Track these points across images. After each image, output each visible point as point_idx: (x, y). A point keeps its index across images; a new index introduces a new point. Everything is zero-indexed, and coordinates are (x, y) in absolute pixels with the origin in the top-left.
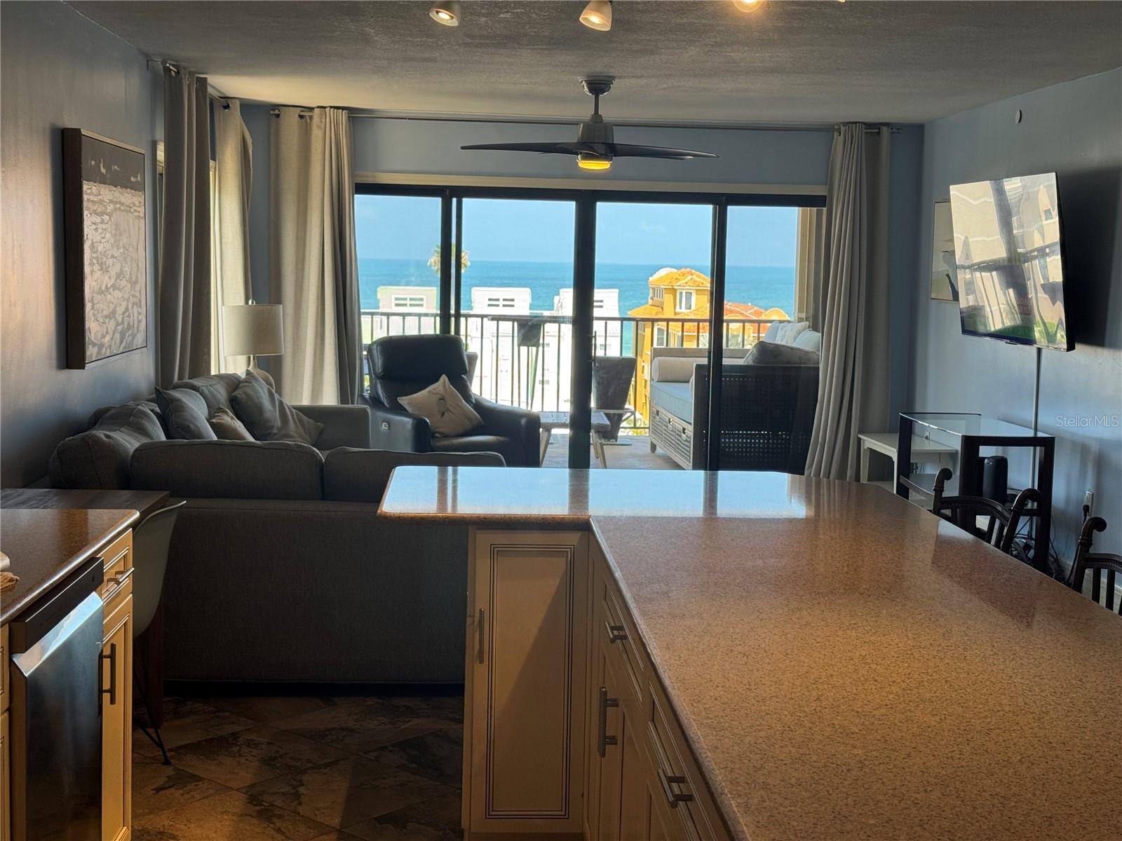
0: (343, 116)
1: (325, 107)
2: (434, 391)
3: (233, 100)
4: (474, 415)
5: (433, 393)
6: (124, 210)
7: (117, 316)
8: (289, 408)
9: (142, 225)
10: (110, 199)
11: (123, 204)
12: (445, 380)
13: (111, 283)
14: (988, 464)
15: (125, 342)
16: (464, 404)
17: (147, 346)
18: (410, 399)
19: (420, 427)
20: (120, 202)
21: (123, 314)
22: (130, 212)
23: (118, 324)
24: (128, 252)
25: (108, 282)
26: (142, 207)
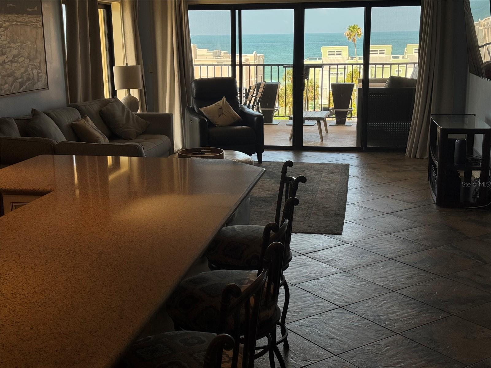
6: (21, 25)
7: (15, 75)
8: (132, 115)
9: (40, 31)
10: (5, 20)
11: (20, 22)
12: (224, 99)
13: (9, 59)
14: (457, 142)
15: (24, 87)
16: (232, 110)
17: (48, 88)
18: (205, 109)
19: (202, 122)
20: (16, 21)
21: (22, 73)
22: (27, 25)
23: (17, 79)
24: (25, 44)
25: (5, 59)
26: (40, 23)
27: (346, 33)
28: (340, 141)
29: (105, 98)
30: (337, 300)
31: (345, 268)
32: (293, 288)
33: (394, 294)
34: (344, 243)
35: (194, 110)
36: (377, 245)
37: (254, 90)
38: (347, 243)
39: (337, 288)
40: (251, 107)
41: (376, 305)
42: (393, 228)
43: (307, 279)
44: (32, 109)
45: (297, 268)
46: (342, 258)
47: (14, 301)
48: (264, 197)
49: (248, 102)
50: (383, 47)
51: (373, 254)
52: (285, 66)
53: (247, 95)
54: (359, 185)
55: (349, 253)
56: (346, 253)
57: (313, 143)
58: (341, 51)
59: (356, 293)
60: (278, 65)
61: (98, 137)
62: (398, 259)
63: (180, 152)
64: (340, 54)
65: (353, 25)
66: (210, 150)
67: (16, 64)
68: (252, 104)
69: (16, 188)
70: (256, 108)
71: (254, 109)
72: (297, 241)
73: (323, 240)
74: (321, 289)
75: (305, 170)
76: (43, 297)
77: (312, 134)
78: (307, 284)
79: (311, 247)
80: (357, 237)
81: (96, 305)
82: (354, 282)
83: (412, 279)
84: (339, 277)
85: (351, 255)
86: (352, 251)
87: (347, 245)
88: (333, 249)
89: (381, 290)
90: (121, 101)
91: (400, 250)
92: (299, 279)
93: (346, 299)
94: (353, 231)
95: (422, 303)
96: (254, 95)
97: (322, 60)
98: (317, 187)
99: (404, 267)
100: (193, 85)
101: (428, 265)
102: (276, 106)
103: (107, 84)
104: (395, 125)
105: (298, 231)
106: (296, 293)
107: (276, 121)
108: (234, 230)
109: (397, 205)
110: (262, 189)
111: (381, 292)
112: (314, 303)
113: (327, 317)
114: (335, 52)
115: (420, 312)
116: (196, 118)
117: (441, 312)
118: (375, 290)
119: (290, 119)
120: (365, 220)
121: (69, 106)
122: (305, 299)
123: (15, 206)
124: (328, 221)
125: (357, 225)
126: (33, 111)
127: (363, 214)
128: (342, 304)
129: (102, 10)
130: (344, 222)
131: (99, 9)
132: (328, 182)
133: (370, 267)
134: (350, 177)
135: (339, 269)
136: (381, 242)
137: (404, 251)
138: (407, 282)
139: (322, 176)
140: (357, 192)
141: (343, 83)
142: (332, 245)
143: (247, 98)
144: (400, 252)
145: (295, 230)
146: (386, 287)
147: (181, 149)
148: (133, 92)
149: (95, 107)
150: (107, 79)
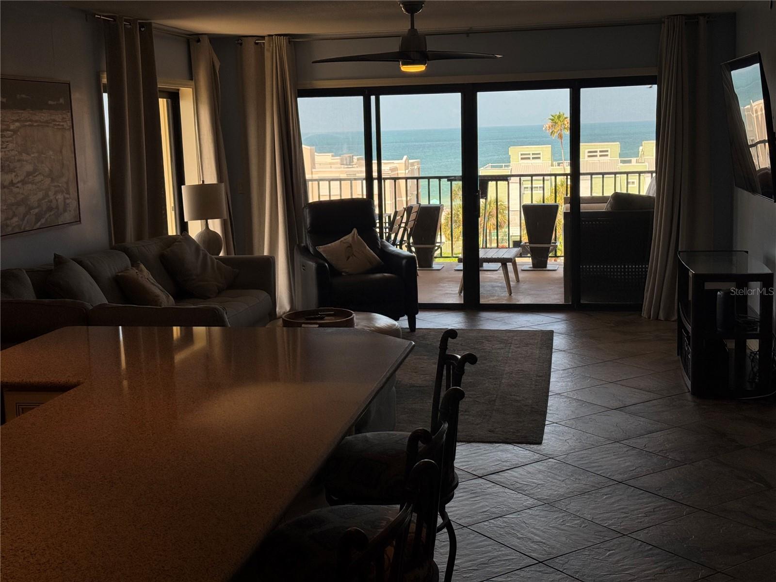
0: (284, 41)
1: (272, 35)
2: (344, 241)
3: (204, 36)
4: (375, 258)
5: (344, 243)
6: (38, 126)
7: (29, 203)
8: (212, 259)
9: (68, 134)
10: (15, 119)
11: (36, 121)
12: (354, 233)
13: (19, 179)
14: (720, 296)
15: (43, 221)
16: (368, 250)
17: (80, 221)
18: (325, 247)
19: (320, 270)
20: (31, 120)
21: (40, 200)
22: (48, 126)
23: (31, 208)
24: (44, 154)
25: (13, 180)
26: (68, 122)
27: (547, 125)
28: (538, 295)
29: (170, 233)
30: (534, 551)
31: (547, 497)
32: (464, 531)
33: (626, 539)
34: (545, 458)
35: (309, 251)
36: (598, 460)
37: (402, 217)
38: (550, 458)
39: (535, 531)
40: (399, 243)
41: (596, 558)
42: (623, 432)
43: (487, 518)
44: (55, 254)
45: (471, 500)
46: (543, 483)
47: (14, 562)
48: (418, 385)
49: (393, 236)
50: (605, 146)
51: (592, 475)
52: (450, 179)
53: (392, 224)
54: (569, 365)
55: (553, 473)
56: (549, 473)
57: (495, 298)
58: (539, 154)
59: (564, 539)
60: (440, 178)
61: (157, 296)
62: (631, 482)
63: (285, 317)
64: (539, 158)
65: (558, 114)
66: (333, 313)
67: (30, 186)
68: (399, 238)
69: (24, 380)
70: (406, 244)
71: (404, 246)
72: (470, 455)
73: (512, 453)
74: (509, 533)
75: (484, 341)
76: (59, 555)
77: (495, 284)
78: (487, 525)
79: (493, 464)
80: (565, 447)
81: (140, 566)
82: (562, 521)
83: (655, 514)
84: (537, 513)
85: (557, 476)
86: (558, 470)
87: (550, 460)
88: (527, 468)
89: (605, 533)
90: (193, 238)
91: (634, 468)
92: (474, 518)
93: (549, 548)
94: (560, 438)
95: (671, 554)
96: (403, 225)
97: (510, 168)
98: (502, 368)
99: (641, 496)
100: (307, 212)
101: (679, 492)
102: (438, 241)
103: (173, 212)
104: (625, 268)
105: (472, 440)
106: (469, 539)
107: (438, 264)
108: (366, 440)
109: (629, 395)
110: (416, 373)
111: (605, 536)
112: (498, 556)
113: (518, 579)
114: (531, 154)
115: (667, 568)
116: (311, 263)
117: (700, 568)
118: (596, 533)
119: (460, 261)
120: (579, 420)
121: (112, 248)
122: (483, 549)
123: (22, 409)
124: (521, 422)
125: (566, 428)
126: (56, 257)
127: (576, 410)
128: (542, 556)
129: (165, 100)
130: (546, 424)
131: (160, 99)
132: (520, 359)
133: (588, 497)
134: (555, 352)
135: (538, 499)
136: (605, 456)
137: (641, 470)
138: (647, 519)
139: (511, 351)
140: (567, 375)
141: (542, 203)
142: (525, 461)
143: (391, 229)
144: (634, 472)
145: (468, 437)
146: (613, 527)
147: (289, 311)
148: (214, 224)
149: (152, 248)
150: (173, 205)
